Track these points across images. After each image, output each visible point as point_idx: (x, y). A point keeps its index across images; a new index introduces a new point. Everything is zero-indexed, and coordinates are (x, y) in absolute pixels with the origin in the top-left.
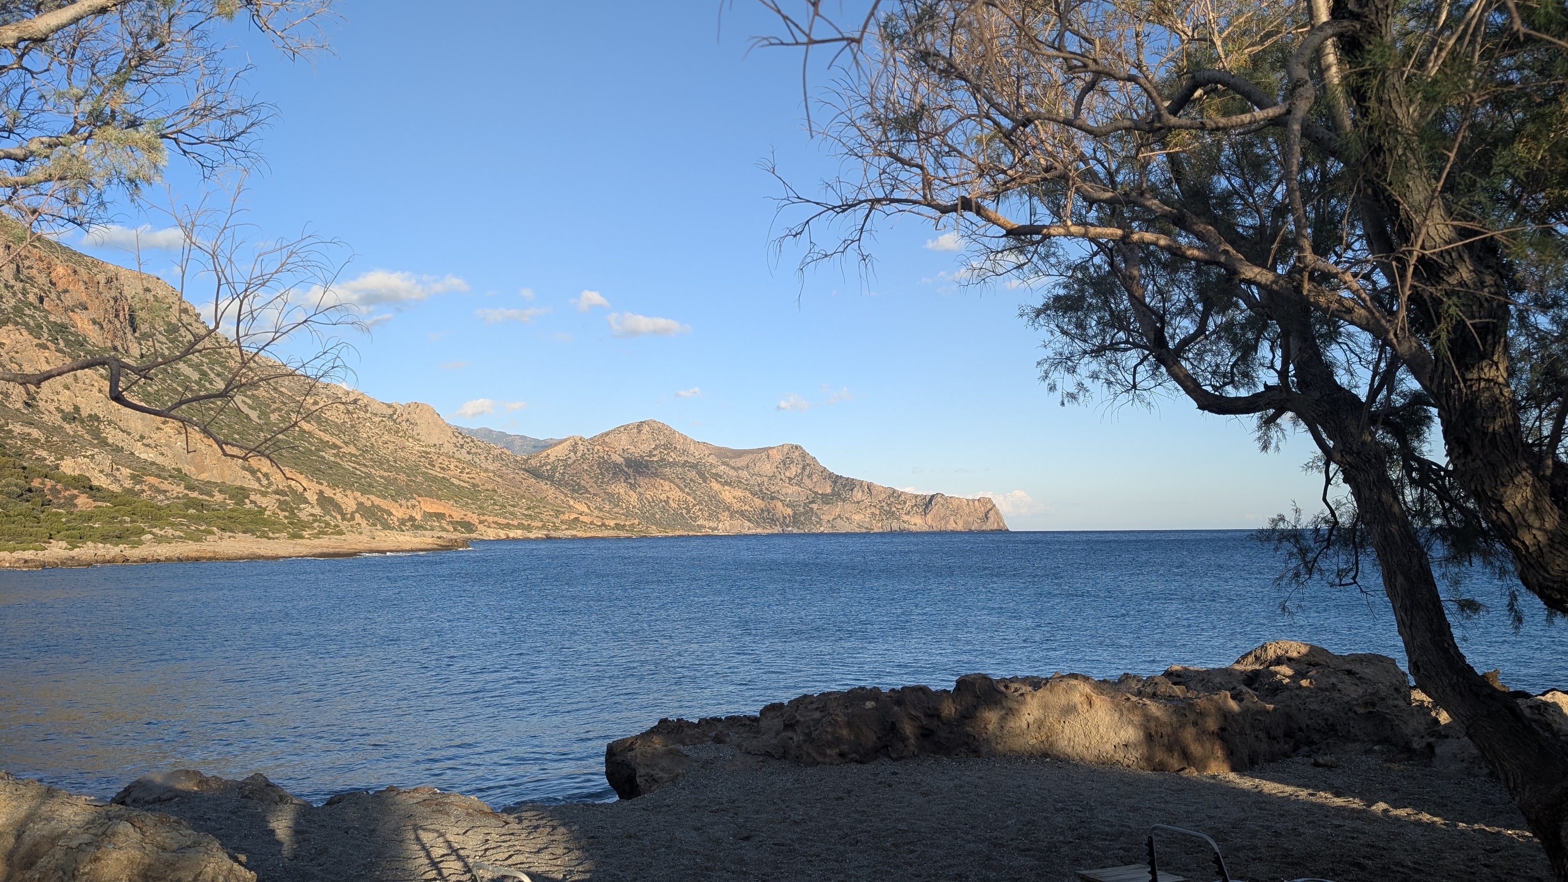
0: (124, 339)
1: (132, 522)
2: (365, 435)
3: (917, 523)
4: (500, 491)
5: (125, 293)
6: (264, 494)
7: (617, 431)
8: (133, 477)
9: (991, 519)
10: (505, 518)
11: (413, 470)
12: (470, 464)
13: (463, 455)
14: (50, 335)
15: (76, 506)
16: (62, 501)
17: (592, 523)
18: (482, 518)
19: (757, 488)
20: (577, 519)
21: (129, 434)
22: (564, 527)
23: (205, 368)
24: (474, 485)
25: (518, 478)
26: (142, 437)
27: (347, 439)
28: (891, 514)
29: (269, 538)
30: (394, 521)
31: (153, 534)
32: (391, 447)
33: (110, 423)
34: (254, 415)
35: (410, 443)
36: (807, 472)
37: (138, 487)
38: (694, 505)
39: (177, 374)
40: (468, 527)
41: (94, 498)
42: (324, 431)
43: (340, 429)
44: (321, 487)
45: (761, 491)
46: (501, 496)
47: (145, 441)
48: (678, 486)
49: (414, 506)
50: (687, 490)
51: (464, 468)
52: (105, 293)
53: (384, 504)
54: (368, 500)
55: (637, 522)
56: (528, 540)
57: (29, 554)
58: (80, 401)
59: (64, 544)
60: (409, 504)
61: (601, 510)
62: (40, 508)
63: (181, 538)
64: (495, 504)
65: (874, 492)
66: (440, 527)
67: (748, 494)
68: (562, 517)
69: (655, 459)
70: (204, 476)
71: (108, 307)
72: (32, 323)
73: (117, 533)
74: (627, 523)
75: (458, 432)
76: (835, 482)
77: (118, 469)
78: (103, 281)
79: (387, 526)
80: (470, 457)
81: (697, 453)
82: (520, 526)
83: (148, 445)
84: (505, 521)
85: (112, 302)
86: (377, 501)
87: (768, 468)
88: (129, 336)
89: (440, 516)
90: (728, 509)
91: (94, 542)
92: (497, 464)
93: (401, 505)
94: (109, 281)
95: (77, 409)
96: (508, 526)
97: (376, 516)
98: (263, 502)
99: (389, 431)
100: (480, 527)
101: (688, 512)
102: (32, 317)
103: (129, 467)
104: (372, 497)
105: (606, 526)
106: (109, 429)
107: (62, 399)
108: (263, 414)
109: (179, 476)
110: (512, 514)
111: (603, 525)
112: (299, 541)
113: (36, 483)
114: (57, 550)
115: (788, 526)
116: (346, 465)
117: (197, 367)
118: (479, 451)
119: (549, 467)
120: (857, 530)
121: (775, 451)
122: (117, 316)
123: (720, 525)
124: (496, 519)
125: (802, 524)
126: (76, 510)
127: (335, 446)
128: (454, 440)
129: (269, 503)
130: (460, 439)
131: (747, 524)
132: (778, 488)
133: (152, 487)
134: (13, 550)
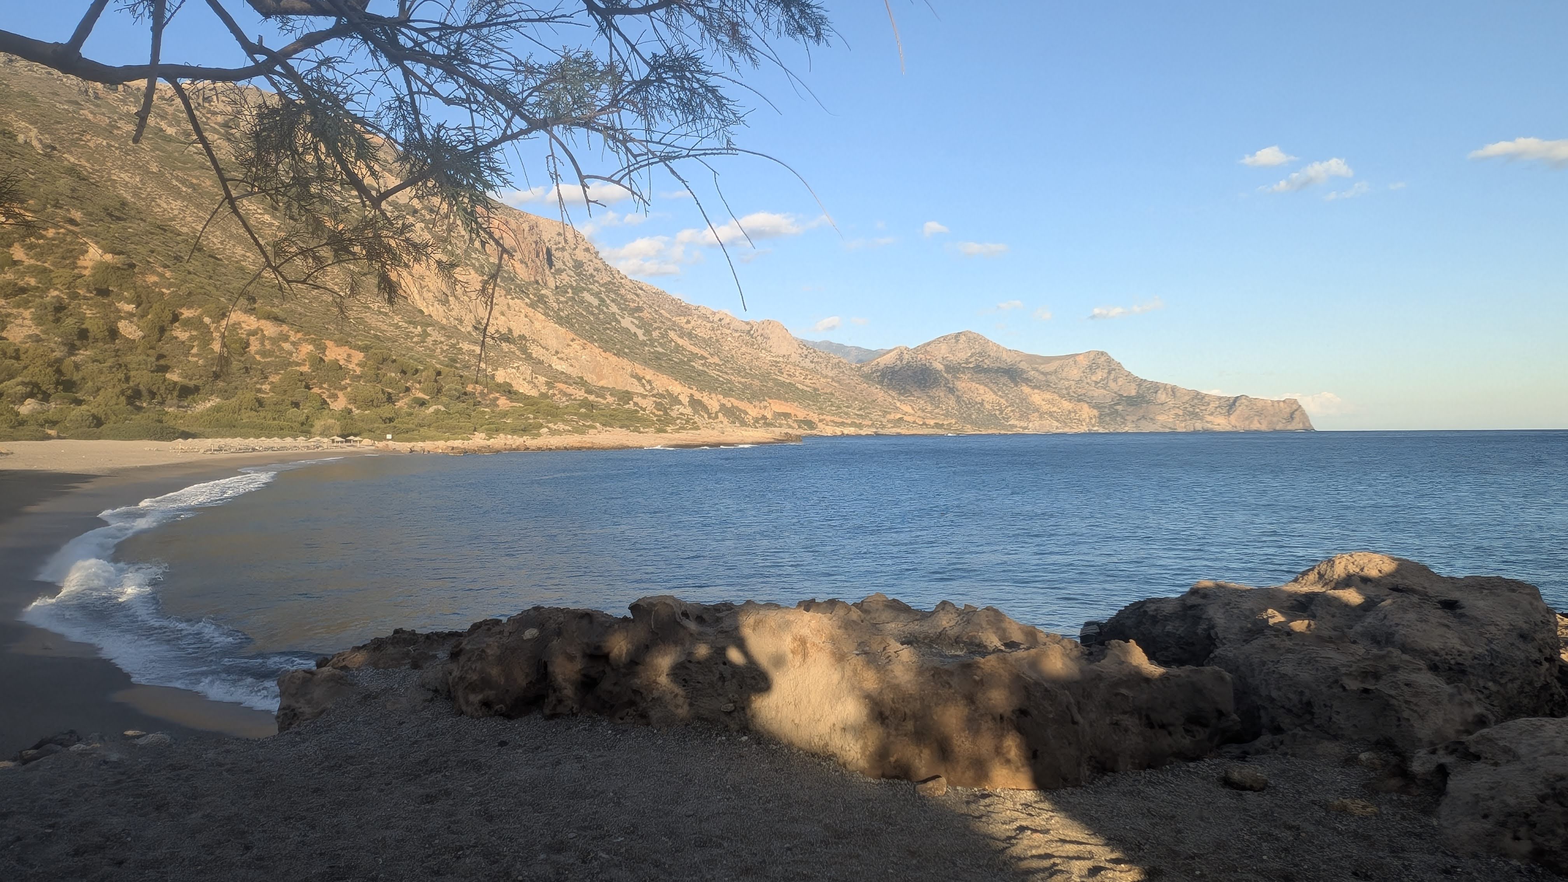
0: (543, 274)
1: (534, 418)
2: (727, 348)
3: (1220, 423)
4: (837, 394)
5: (543, 237)
6: (644, 397)
7: (938, 341)
8: (547, 383)
9: (1297, 420)
10: (840, 417)
11: (765, 377)
12: (812, 371)
13: (807, 363)
15: (498, 406)
16: (488, 402)
17: (914, 422)
18: (821, 417)
19: (1065, 392)
20: (901, 419)
21: (547, 350)
22: (890, 425)
23: (603, 296)
24: (815, 389)
25: (853, 384)
26: (557, 352)
27: (712, 351)
28: (1195, 415)
29: (640, 433)
30: (749, 419)
31: (549, 428)
32: (748, 357)
33: (534, 341)
34: (640, 333)
35: (763, 354)
36: (1112, 376)
37: (551, 392)
38: (1006, 407)
39: (582, 301)
40: (810, 424)
41: (511, 400)
42: (694, 345)
43: (707, 343)
44: (691, 391)
45: (1068, 394)
46: (837, 398)
47: (559, 355)
48: (991, 389)
49: (765, 407)
50: (1000, 393)
51: (807, 375)
52: (529, 238)
53: (741, 405)
54: (729, 402)
55: (953, 421)
56: (859, 436)
57: (458, 443)
58: (513, 325)
59: (483, 435)
60: (762, 405)
61: (923, 411)
62: (472, 408)
63: (570, 431)
64: (832, 405)
65: (1178, 395)
66: (787, 424)
67: (1056, 397)
68: (888, 417)
69: (971, 366)
70: (602, 383)
71: (531, 249)
72: (477, 264)
73: (523, 427)
74: (945, 423)
75: (803, 344)
76: (1140, 385)
77: (536, 378)
78: (527, 229)
79: (744, 424)
80: (813, 365)
81: (1009, 359)
82: (853, 424)
83: (561, 359)
84: (841, 420)
85: (534, 245)
86: (736, 403)
87: (1075, 373)
88: (547, 272)
89: (787, 415)
90: (1037, 410)
91: (506, 434)
92: (835, 372)
93: (755, 406)
94: (531, 228)
95: (510, 330)
96: (843, 424)
97: (735, 416)
98: (643, 403)
99: (746, 344)
100: (820, 425)
101: (1001, 413)
103: (545, 376)
104: (732, 400)
105: (926, 425)
106: (534, 346)
107: (499, 323)
108: (648, 332)
109: (581, 382)
110: (846, 414)
111: (924, 424)
112: (663, 435)
113: (470, 388)
114: (479, 440)
115: (1093, 426)
116: (711, 373)
117: (597, 295)
118: (820, 360)
119: (879, 374)
120: (1161, 430)
121: (1081, 357)
122: (538, 256)
123: (1031, 425)
124: (833, 418)
125: (1108, 424)
126: (497, 410)
127: (703, 357)
128: (800, 351)
129: (648, 404)
130: (804, 350)
131: (1056, 424)
132: (1084, 391)
133: (561, 391)
134: (448, 439)
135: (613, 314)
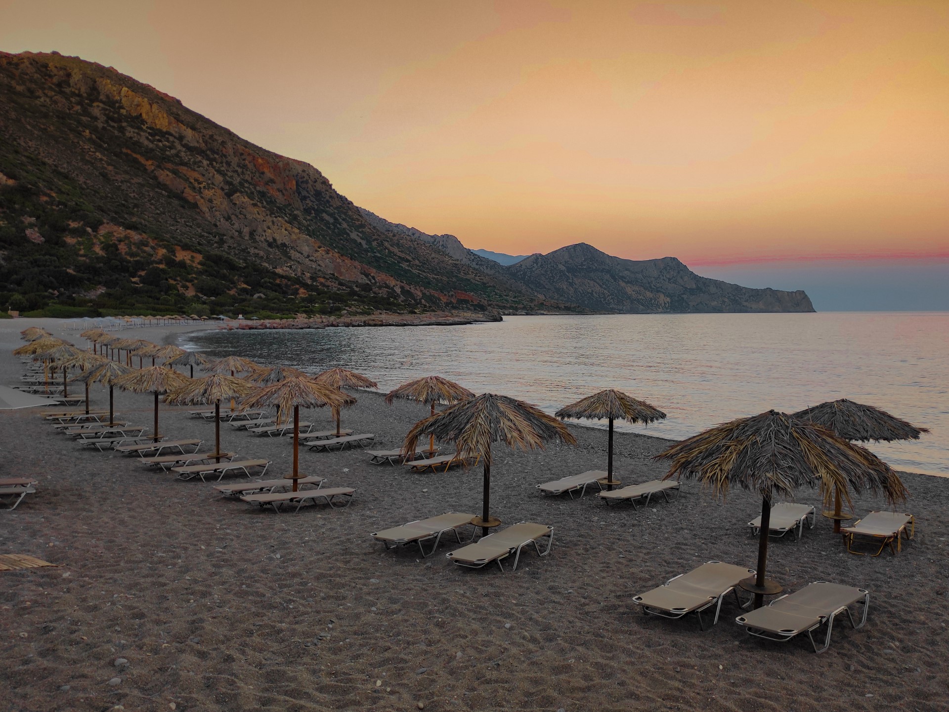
1: (333, 303)
2: (423, 254)
4: (497, 287)
6: (380, 288)
7: (562, 250)
9: (804, 305)
11: (450, 274)
12: (479, 271)
14: (259, 198)
17: (550, 306)
19: (648, 285)
20: (541, 304)
21: (302, 254)
22: (536, 308)
23: (336, 216)
24: (484, 284)
26: (309, 256)
27: (413, 256)
28: (735, 301)
30: (441, 304)
32: (436, 261)
33: (292, 247)
34: (363, 243)
35: (446, 259)
36: (680, 275)
37: (315, 283)
38: (608, 296)
39: (322, 220)
42: (402, 252)
43: (409, 250)
44: (402, 284)
45: (651, 287)
46: (498, 290)
48: (599, 284)
49: (452, 296)
50: (604, 286)
51: (477, 273)
53: (436, 294)
54: (428, 292)
58: (276, 236)
60: (450, 294)
62: (282, 295)
63: (361, 313)
64: (496, 294)
65: (725, 288)
66: (467, 308)
67: (642, 289)
68: (533, 302)
69: (585, 267)
70: (346, 278)
74: (571, 306)
75: (470, 252)
76: (699, 281)
78: (281, 167)
80: (478, 267)
81: (610, 262)
82: (512, 307)
84: (503, 305)
85: (286, 180)
86: (433, 292)
87: (655, 273)
88: (297, 198)
89: (466, 301)
90: (629, 298)
92: (492, 272)
93: (445, 295)
94: (284, 166)
95: (275, 240)
98: (379, 292)
99: (434, 251)
101: (605, 300)
102: (248, 188)
104: (430, 290)
105: (558, 308)
106: (292, 251)
107: (267, 234)
108: (369, 242)
109: (334, 277)
110: (506, 300)
113: (278, 281)
115: (667, 309)
116: (414, 271)
117: (331, 215)
118: (483, 263)
119: (522, 273)
121: (660, 262)
123: (624, 308)
125: (676, 307)
128: (468, 256)
130: (471, 256)
131: (641, 307)
132: (661, 285)
135: (344, 229)
